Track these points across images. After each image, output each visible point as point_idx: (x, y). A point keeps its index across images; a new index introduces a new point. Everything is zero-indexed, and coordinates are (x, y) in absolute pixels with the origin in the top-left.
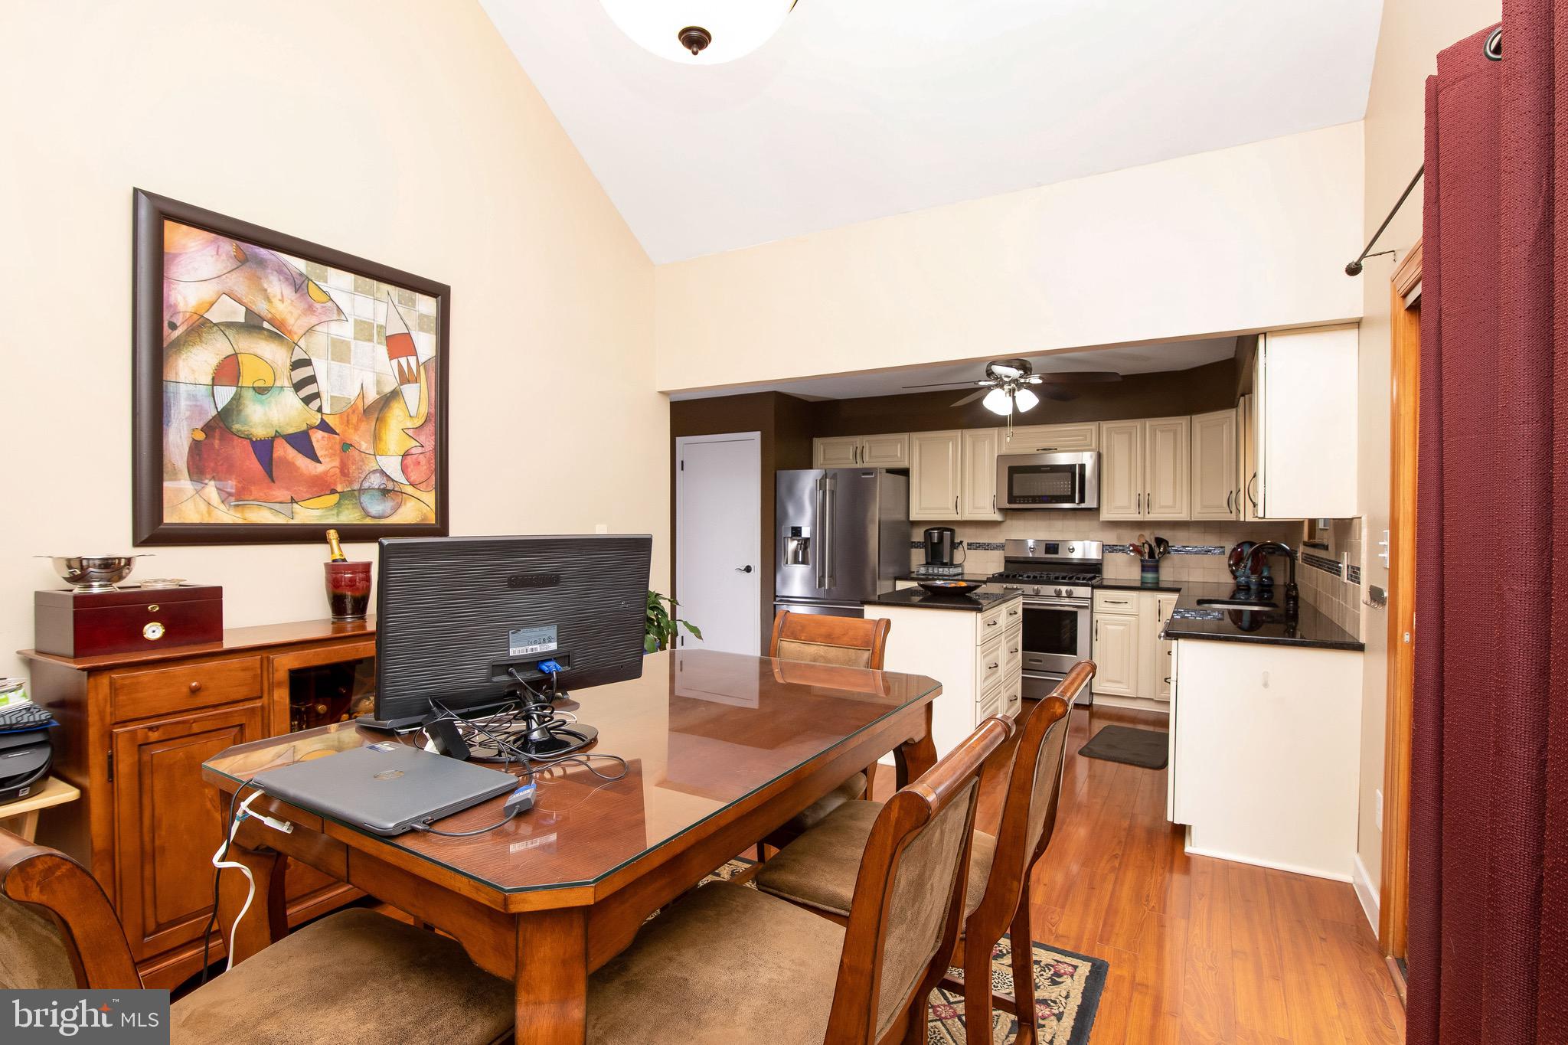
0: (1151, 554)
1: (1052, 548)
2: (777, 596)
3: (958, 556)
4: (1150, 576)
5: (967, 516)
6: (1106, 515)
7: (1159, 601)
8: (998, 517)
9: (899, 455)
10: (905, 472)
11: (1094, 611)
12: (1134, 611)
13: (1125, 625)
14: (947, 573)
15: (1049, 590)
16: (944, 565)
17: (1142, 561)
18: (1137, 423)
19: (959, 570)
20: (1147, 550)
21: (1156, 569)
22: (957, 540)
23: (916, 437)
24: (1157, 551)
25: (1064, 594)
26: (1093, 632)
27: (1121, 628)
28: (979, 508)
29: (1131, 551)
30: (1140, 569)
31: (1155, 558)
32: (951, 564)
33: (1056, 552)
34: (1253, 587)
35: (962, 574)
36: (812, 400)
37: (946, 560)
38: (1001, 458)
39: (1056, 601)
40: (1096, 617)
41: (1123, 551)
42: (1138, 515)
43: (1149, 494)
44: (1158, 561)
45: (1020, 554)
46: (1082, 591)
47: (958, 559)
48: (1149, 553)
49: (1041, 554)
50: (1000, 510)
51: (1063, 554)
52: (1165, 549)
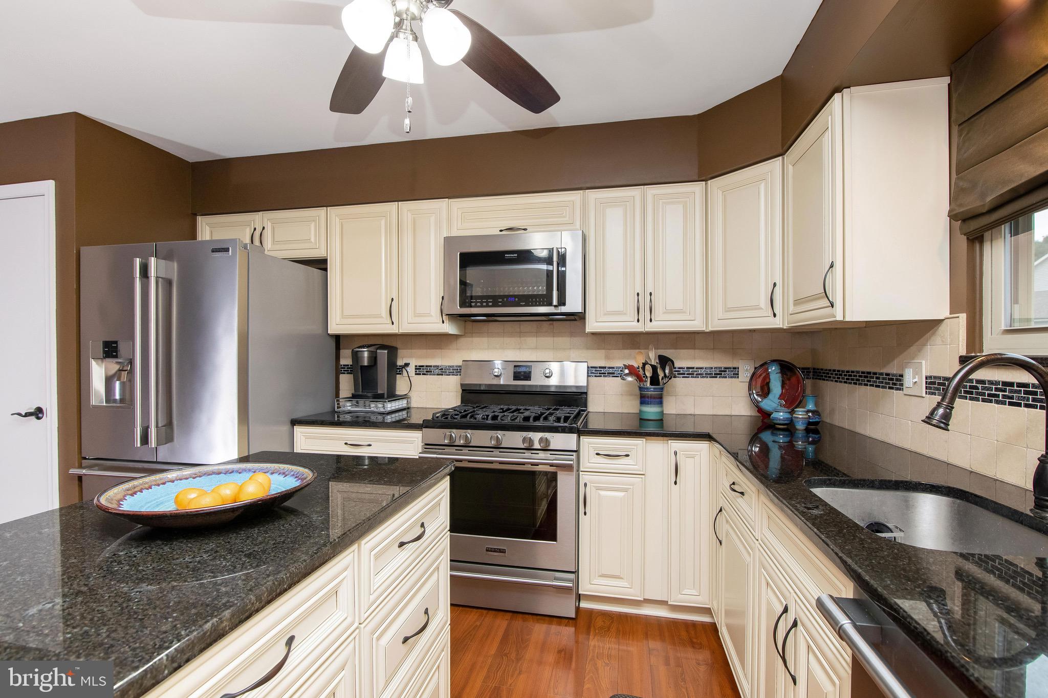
0: (655, 380)
1: (522, 373)
2: (85, 458)
3: (401, 386)
4: (651, 411)
5: (406, 327)
6: (592, 325)
7: (676, 453)
8: (449, 328)
9: (313, 240)
10: (321, 264)
11: (582, 469)
12: (636, 468)
13: (626, 490)
14: (382, 410)
15: (514, 439)
16: (378, 397)
17: (641, 388)
18: (634, 193)
19: (402, 404)
20: (649, 373)
21: (659, 400)
22: (400, 362)
23: (336, 214)
24: (661, 374)
25: (537, 445)
26: (581, 502)
27: (621, 494)
28: (420, 315)
29: (626, 375)
30: (638, 402)
31: (658, 384)
32: (392, 395)
33: (527, 376)
34: (800, 426)
35: (408, 409)
36: (191, 158)
37: (382, 389)
38: (449, 242)
39: (526, 458)
40: (584, 478)
41: (612, 374)
42: (635, 323)
43: (651, 294)
44: (662, 389)
45: (485, 380)
46: (560, 440)
47: (401, 388)
48: (651, 378)
49: (506, 380)
50: (453, 317)
51: (537, 380)
52: (671, 370)
